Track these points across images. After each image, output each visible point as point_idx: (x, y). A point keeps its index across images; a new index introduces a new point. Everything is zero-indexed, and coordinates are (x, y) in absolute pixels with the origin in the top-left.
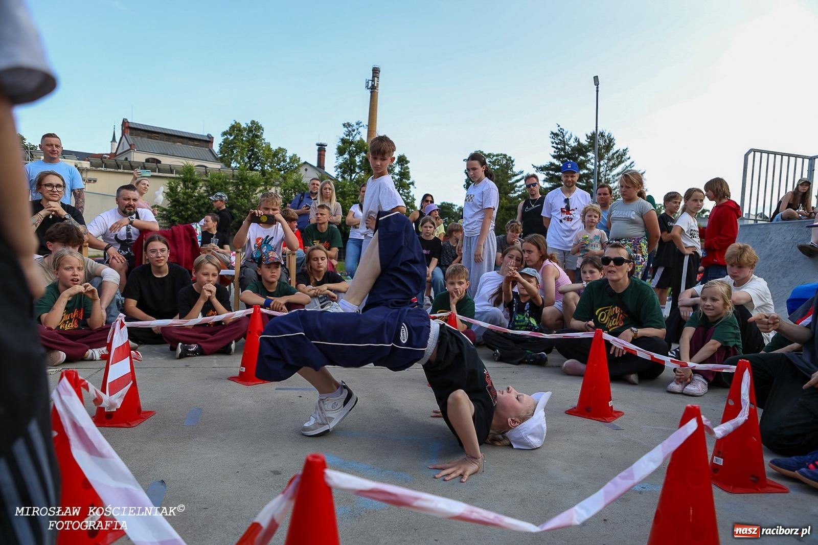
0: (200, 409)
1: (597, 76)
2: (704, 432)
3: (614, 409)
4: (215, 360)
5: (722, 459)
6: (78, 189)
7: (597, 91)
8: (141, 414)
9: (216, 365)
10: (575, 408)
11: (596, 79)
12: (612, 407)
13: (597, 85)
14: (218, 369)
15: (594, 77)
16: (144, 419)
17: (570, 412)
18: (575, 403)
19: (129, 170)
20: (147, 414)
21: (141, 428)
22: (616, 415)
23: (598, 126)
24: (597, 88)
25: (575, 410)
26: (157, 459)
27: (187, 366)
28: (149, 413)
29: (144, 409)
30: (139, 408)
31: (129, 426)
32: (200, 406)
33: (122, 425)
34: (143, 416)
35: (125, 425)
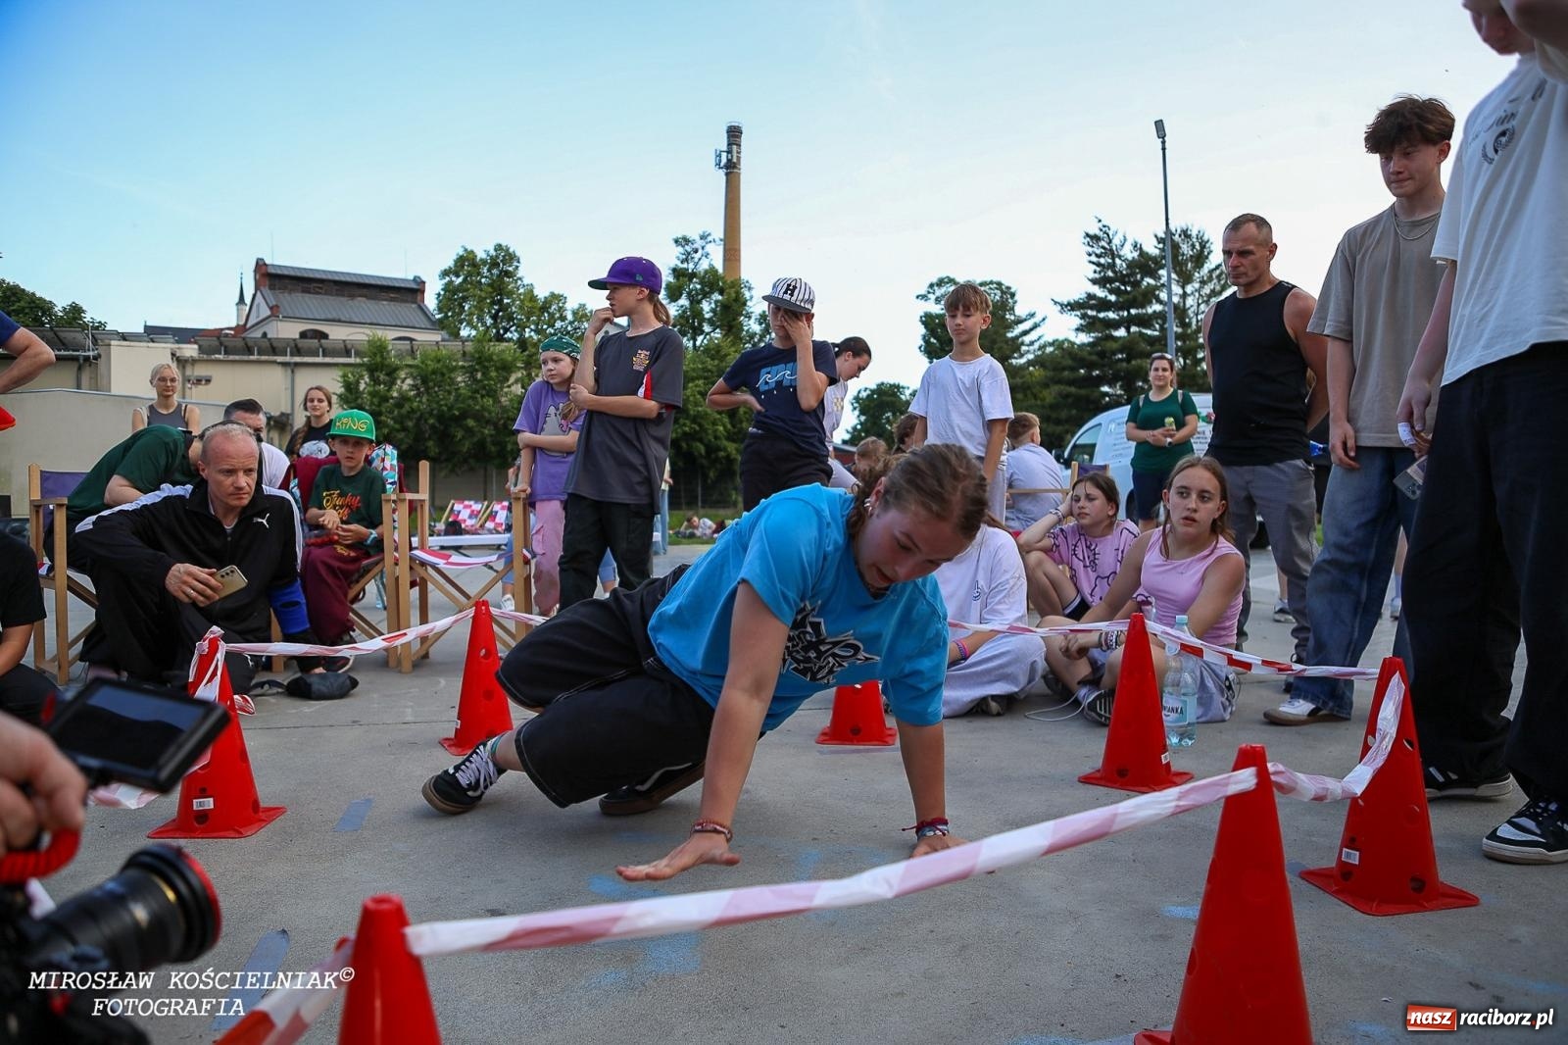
0: (369, 800)
2: (1272, 792)
3: (1174, 768)
4: (410, 710)
5: (1358, 853)
7: (1164, 149)
8: (261, 814)
9: (409, 718)
10: (1098, 771)
11: (1159, 126)
12: (1168, 764)
13: (1163, 138)
14: (413, 726)
15: (1156, 122)
16: (267, 821)
17: (1087, 780)
18: (1097, 762)
20: (272, 813)
21: (258, 840)
22: (1176, 779)
23: (1170, 217)
24: (1164, 143)
25: (1098, 775)
26: (279, 893)
27: (354, 722)
28: (275, 812)
29: (264, 803)
30: (256, 803)
31: (240, 835)
32: (369, 794)
33: (226, 834)
34: (263, 816)
35: (233, 834)
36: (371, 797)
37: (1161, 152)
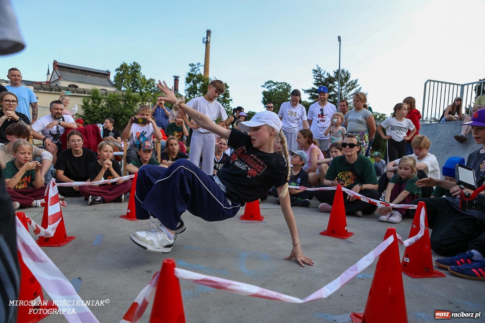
0: (103, 235)
1: (340, 36)
2: (398, 243)
3: (348, 231)
4: (112, 206)
5: (409, 259)
6: (34, 103)
7: (340, 45)
8: (67, 239)
9: (112, 209)
10: (325, 231)
12: (347, 230)
14: (114, 211)
16: (69, 241)
17: (323, 234)
18: (326, 229)
20: (70, 239)
21: (66, 248)
22: (349, 235)
24: (340, 43)
25: (326, 232)
26: (76, 265)
27: (95, 209)
28: (72, 238)
29: (68, 235)
30: (65, 235)
31: (59, 246)
32: (103, 233)
33: (54, 245)
34: (68, 239)
35: (56, 245)
36: (103, 234)
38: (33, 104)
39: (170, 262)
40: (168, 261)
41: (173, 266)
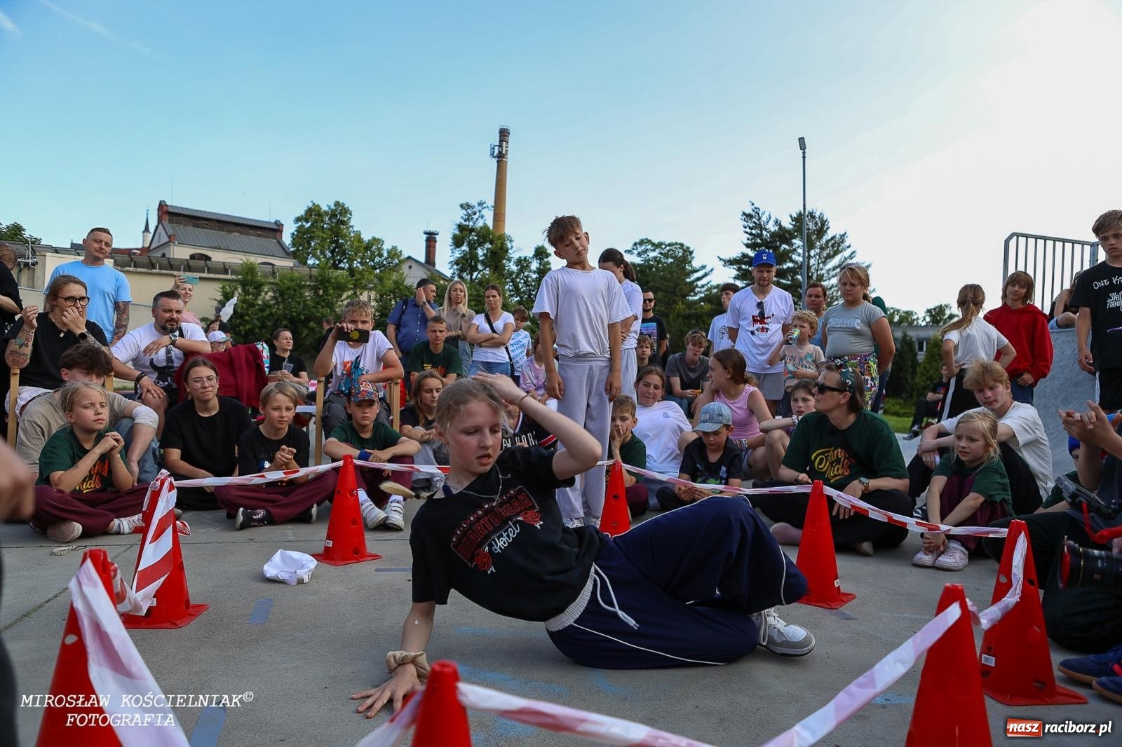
0: (270, 600)
1: (803, 138)
2: (969, 622)
3: (842, 590)
4: (290, 531)
5: (994, 658)
6: (123, 302)
7: (804, 157)
8: (190, 610)
9: (291, 538)
11: (802, 141)
12: (839, 587)
13: (804, 150)
15: (799, 138)
16: (194, 615)
19: (167, 270)
20: (198, 609)
21: (191, 629)
22: (845, 598)
23: (806, 204)
24: (804, 153)
26: (213, 672)
27: (250, 539)
28: (201, 608)
29: (193, 601)
30: (188, 601)
31: (175, 626)
32: (270, 595)
33: (164, 625)
34: (193, 611)
35: (168, 625)
36: (272, 597)
37: (802, 159)
38: (121, 304)
39: (446, 670)
40: (443, 666)
41: (455, 677)
